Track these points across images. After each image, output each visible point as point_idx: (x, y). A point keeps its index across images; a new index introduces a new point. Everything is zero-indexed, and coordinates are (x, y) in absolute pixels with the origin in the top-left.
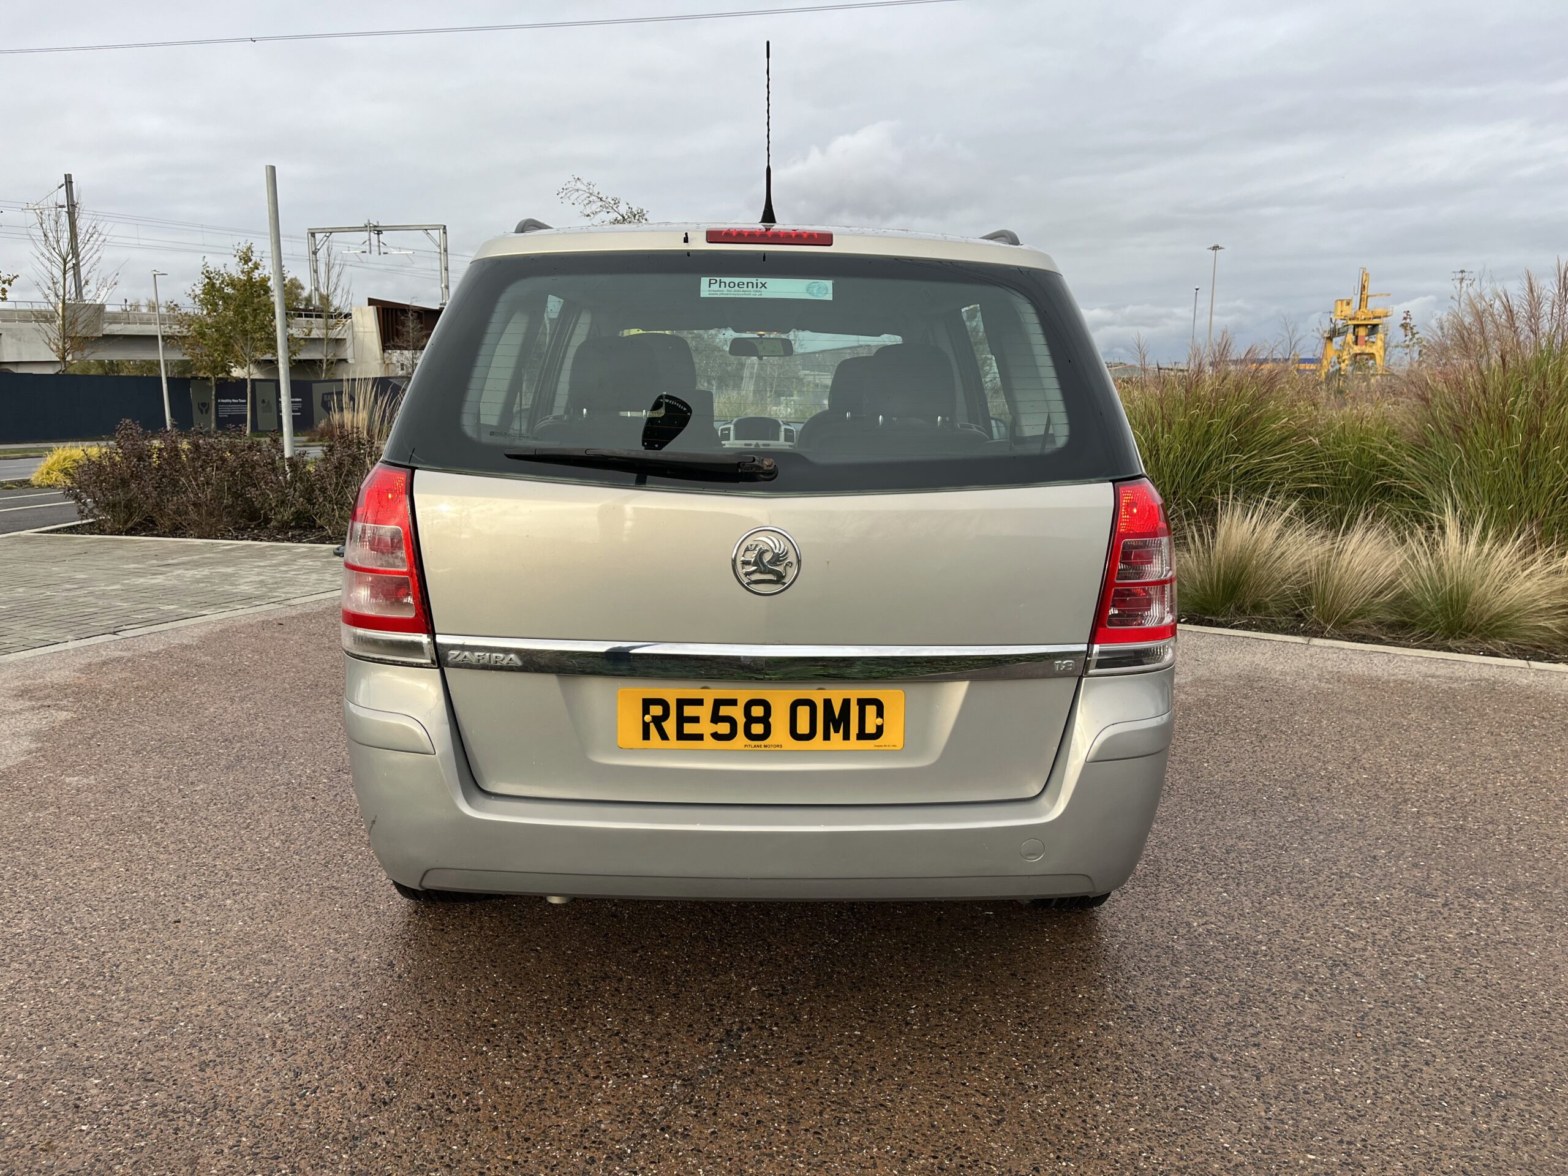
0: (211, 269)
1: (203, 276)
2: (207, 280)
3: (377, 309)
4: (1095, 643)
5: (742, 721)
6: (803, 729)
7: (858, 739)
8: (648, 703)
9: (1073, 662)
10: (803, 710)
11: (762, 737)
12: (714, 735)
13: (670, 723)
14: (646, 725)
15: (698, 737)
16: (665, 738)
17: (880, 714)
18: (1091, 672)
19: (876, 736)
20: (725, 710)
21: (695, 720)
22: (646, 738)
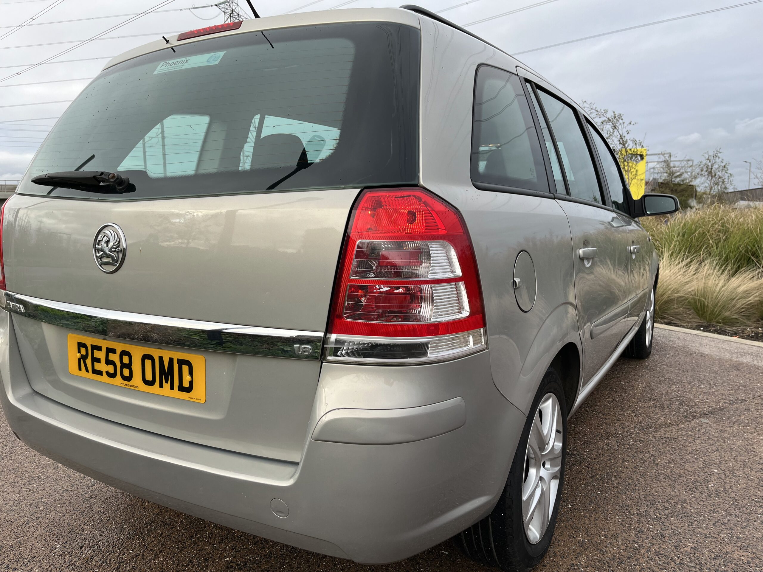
4: (331, 333)
5: (119, 365)
6: (149, 377)
7: (179, 390)
8: (81, 345)
9: (310, 347)
10: (148, 363)
11: (129, 379)
12: (107, 373)
13: (89, 361)
14: (79, 360)
15: (100, 373)
16: (87, 371)
17: (191, 373)
18: (329, 358)
19: (189, 389)
20: (112, 357)
21: (98, 360)
22: (80, 369)
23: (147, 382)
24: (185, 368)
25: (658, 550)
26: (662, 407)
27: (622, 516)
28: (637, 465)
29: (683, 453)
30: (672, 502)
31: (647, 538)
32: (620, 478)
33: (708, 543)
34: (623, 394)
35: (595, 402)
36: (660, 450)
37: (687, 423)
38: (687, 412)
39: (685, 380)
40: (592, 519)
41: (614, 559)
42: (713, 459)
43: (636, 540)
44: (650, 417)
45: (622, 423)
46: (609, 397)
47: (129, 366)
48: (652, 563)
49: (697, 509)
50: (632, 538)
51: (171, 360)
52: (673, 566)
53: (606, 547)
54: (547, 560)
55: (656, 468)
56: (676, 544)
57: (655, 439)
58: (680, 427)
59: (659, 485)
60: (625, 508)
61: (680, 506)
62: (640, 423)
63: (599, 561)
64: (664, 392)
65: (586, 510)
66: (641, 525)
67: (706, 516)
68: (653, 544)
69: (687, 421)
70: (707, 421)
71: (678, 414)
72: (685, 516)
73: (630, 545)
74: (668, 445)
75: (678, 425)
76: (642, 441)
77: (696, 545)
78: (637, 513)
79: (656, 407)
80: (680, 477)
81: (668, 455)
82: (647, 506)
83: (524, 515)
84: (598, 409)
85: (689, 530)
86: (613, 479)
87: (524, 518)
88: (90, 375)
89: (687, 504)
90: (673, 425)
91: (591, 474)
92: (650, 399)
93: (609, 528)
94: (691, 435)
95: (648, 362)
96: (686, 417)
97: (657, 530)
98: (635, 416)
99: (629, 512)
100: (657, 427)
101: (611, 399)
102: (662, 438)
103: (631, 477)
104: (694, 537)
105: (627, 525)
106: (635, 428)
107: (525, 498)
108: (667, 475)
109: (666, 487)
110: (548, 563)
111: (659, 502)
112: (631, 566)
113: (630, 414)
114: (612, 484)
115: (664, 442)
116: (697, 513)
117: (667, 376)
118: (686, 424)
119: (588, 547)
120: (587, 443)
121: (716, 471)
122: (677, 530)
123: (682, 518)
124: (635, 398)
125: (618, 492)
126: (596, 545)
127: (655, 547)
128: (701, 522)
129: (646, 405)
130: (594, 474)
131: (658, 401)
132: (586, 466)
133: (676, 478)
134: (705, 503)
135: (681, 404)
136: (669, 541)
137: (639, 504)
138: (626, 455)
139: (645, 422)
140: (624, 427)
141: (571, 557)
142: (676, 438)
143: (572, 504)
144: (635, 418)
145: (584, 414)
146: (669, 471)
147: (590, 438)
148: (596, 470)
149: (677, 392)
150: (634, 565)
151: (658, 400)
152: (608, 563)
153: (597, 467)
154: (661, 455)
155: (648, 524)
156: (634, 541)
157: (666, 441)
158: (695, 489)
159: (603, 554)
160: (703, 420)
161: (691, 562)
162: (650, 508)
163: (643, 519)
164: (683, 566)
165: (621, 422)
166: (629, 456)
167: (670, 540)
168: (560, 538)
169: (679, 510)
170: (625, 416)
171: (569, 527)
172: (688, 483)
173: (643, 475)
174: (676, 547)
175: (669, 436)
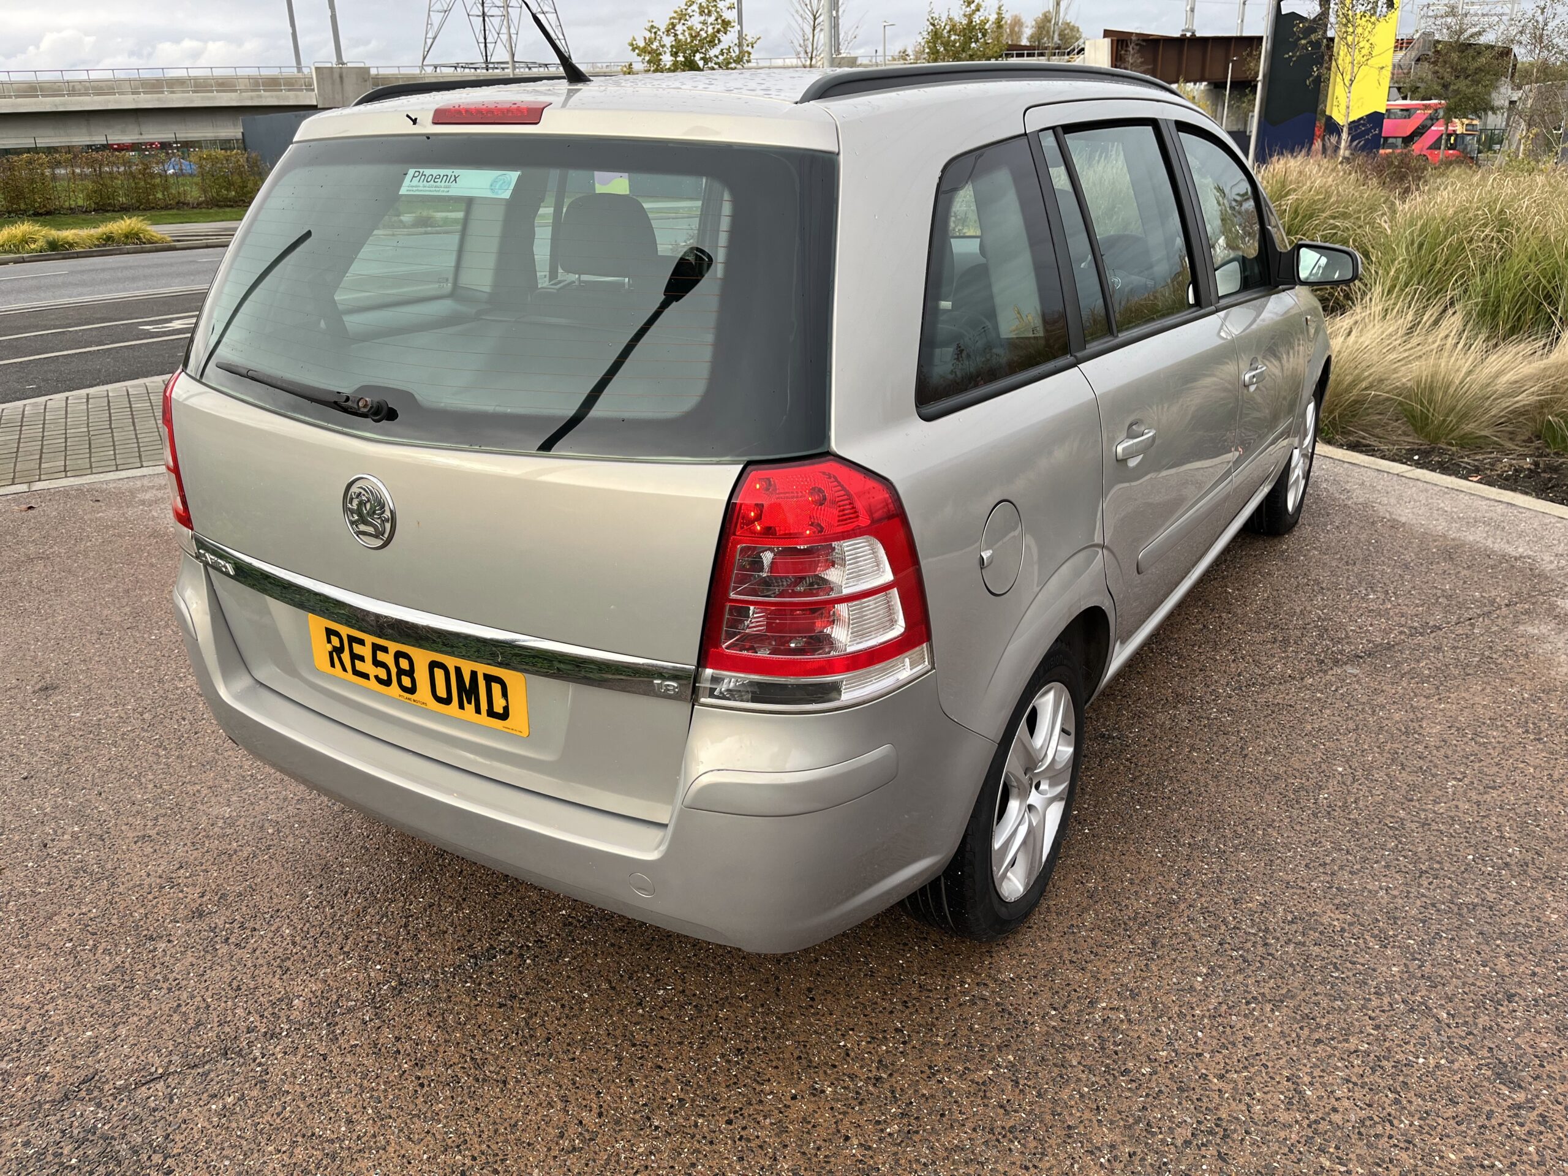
0: (936, 15)
1: (928, 23)
2: (931, 27)
3: (1112, 41)
4: (706, 667)
5: (394, 670)
6: (442, 692)
7: (489, 715)
8: (330, 632)
9: (676, 685)
10: (439, 674)
11: (412, 690)
12: (377, 677)
13: (346, 656)
14: (331, 654)
15: (366, 676)
16: (344, 669)
17: (505, 694)
18: (703, 700)
19: (504, 716)
20: (381, 656)
21: (362, 659)
22: (333, 665)
23: (439, 700)
24: (496, 688)
25: (1206, 905)
26: (1286, 642)
27: (1164, 847)
28: (1212, 758)
29: (1294, 735)
30: (1250, 824)
31: (1194, 885)
32: (1178, 780)
33: (1287, 897)
34: (1224, 615)
35: (1172, 632)
36: (1257, 729)
37: (1321, 674)
38: (1326, 652)
39: (1344, 583)
40: (1117, 853)
41: (1135, 919)
42: (1343, 747)
43: (1176, 887)
44: (1257, 663)
45: (1207, 676)
46: (1198, 620)
47: (410, 673)
48: (1191, 926)
49: (1288, 837)
50: (1171, 884)
51: (474, 674)
52: (1222, 931)
53: (1129, 898)
54: (1036, 918)
55: (1241, 764)
56: (1237, 897)
57: (1256, 706)
58: (1304, 683)
59: (1238, 795)
60: (1172, 835)
61: (1260, 832)
62: (1239, 675)
63: (1112, 921)
64: (1298, 611)
65: (1110, 838)
66: (1190, 863)
67: (1299, 850)
68: (1201, 896)
69: (1321, 671)
70: (1355, 671)
71: (1309, 656)
72: (1265, 850)
73: (1164, 897)
74: (1273, 719)
75: (1302, 679)
76: (1232, 711)
77: (1267, 899)
78: (1189, 844)
79: (1275, 641)
80: (1277, 778)
81: (1269, 739)
82: (1209, 831)
83: (994, 868)
84: (1173, 646)
85: (1264, 874)
86: (1166, 784)
87: (995, 873)
88: (350, 676)
89: (1274, 828)
90: (1294, 678)
91: (1133, 774)
92: (1270, 624)
93: (1139, 868)
94: (1319, 699)
95: (1288, 543)
96: (1323, 662)
97: (1214, 873)
98: (1234, 661)
99: (1178, 841)
100: (1265, 683)
101: (1201, 626)
102: (1268, 706)
103: (1197, 779)
104: (1268, 885)
105: (1169, 863)
106: (1227, 685)
107: (997, 845)
108: (1257, 776)
109: (1248, 799)
110: (1035, 923)
111: (1229, 825)
112: (1159, 929)
113: (1227, 656)
114: (1163, 792)
115: (1270, 712)
116: (1285, 845)
117: (1313, 576)
118: (1316, 678)
119: (1100, 899)
120: (1138, 716)
121: (1340, 769)
122: (1245, 874)
123: (1258, 853)
124: (1242, 623)
125: (1168, 807)
126: (1113, 895)
127: (1203, 900)
128: (1287, 860)
129: (1258, 638)
130: (1137, 774)
131: (1282, 629)
132: (1127, 760)
133: (1270, 782)
134: (1303, 828)
135: (1321, 636)
136: (1228, 892)
137: (1197, 828)
138: (1198, 737)
139: (1247, 672)
140: (1209, 683)
141: (1071, 913)
142: (1291, 706)
143: (1090, 827)
144: (1232, 665)
145: (1147, 656)
146: (1261, 768)
147: (1145, 705)
148: (1143, 766)
149: (1321, 610)
150: (1164, 928)
151: (1284, 626)
152: (1125, 924)
153: (1146, 760)
154: (1257, 738)
155: (1203, 862)
156: (1172, 889)
157: (1273, 712)
158: (1294, 802)
159: (1121, 910)
160: (1350, 669)
161: (1252, 927)
162: (1212, 835)
163: (1195, 853)
164: (1238, 931)
165: (1207, 673)
166: (1203, 741)
167: (1229, 889)
168: (1062, 884)
169: (1258, 838)
170: (1216, 660)
171: (1079, 867)
172: (1287, 791)
173: (1216, 777)
174: (1235, 901)
175: (1281, 701)
